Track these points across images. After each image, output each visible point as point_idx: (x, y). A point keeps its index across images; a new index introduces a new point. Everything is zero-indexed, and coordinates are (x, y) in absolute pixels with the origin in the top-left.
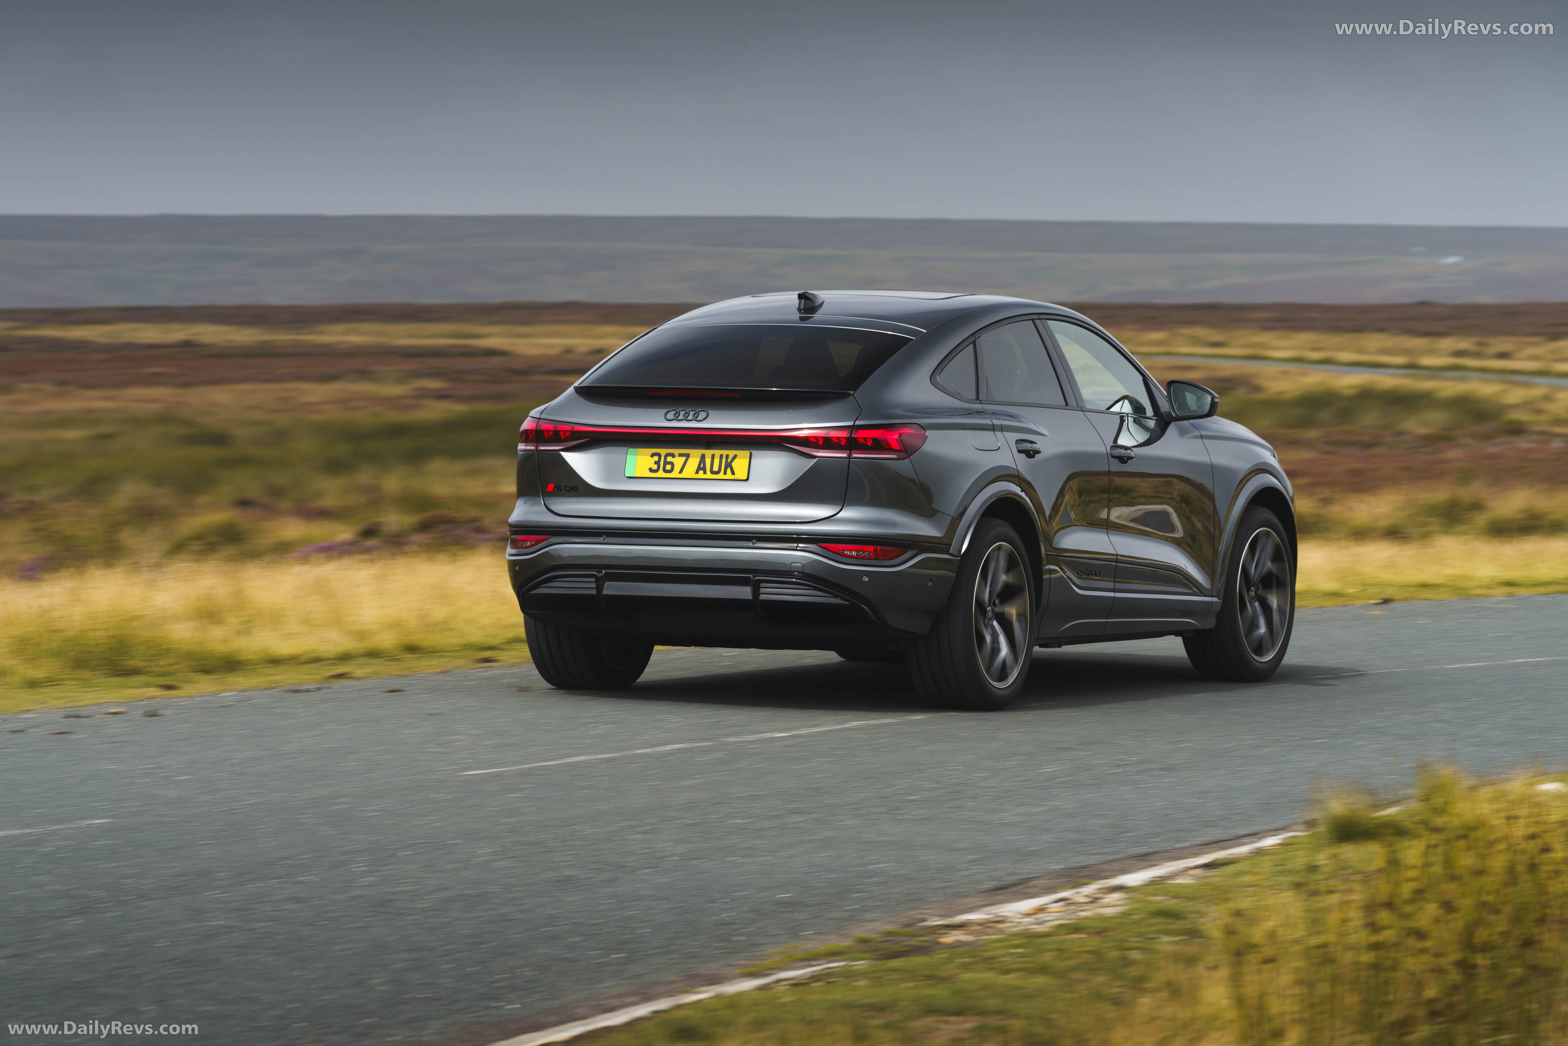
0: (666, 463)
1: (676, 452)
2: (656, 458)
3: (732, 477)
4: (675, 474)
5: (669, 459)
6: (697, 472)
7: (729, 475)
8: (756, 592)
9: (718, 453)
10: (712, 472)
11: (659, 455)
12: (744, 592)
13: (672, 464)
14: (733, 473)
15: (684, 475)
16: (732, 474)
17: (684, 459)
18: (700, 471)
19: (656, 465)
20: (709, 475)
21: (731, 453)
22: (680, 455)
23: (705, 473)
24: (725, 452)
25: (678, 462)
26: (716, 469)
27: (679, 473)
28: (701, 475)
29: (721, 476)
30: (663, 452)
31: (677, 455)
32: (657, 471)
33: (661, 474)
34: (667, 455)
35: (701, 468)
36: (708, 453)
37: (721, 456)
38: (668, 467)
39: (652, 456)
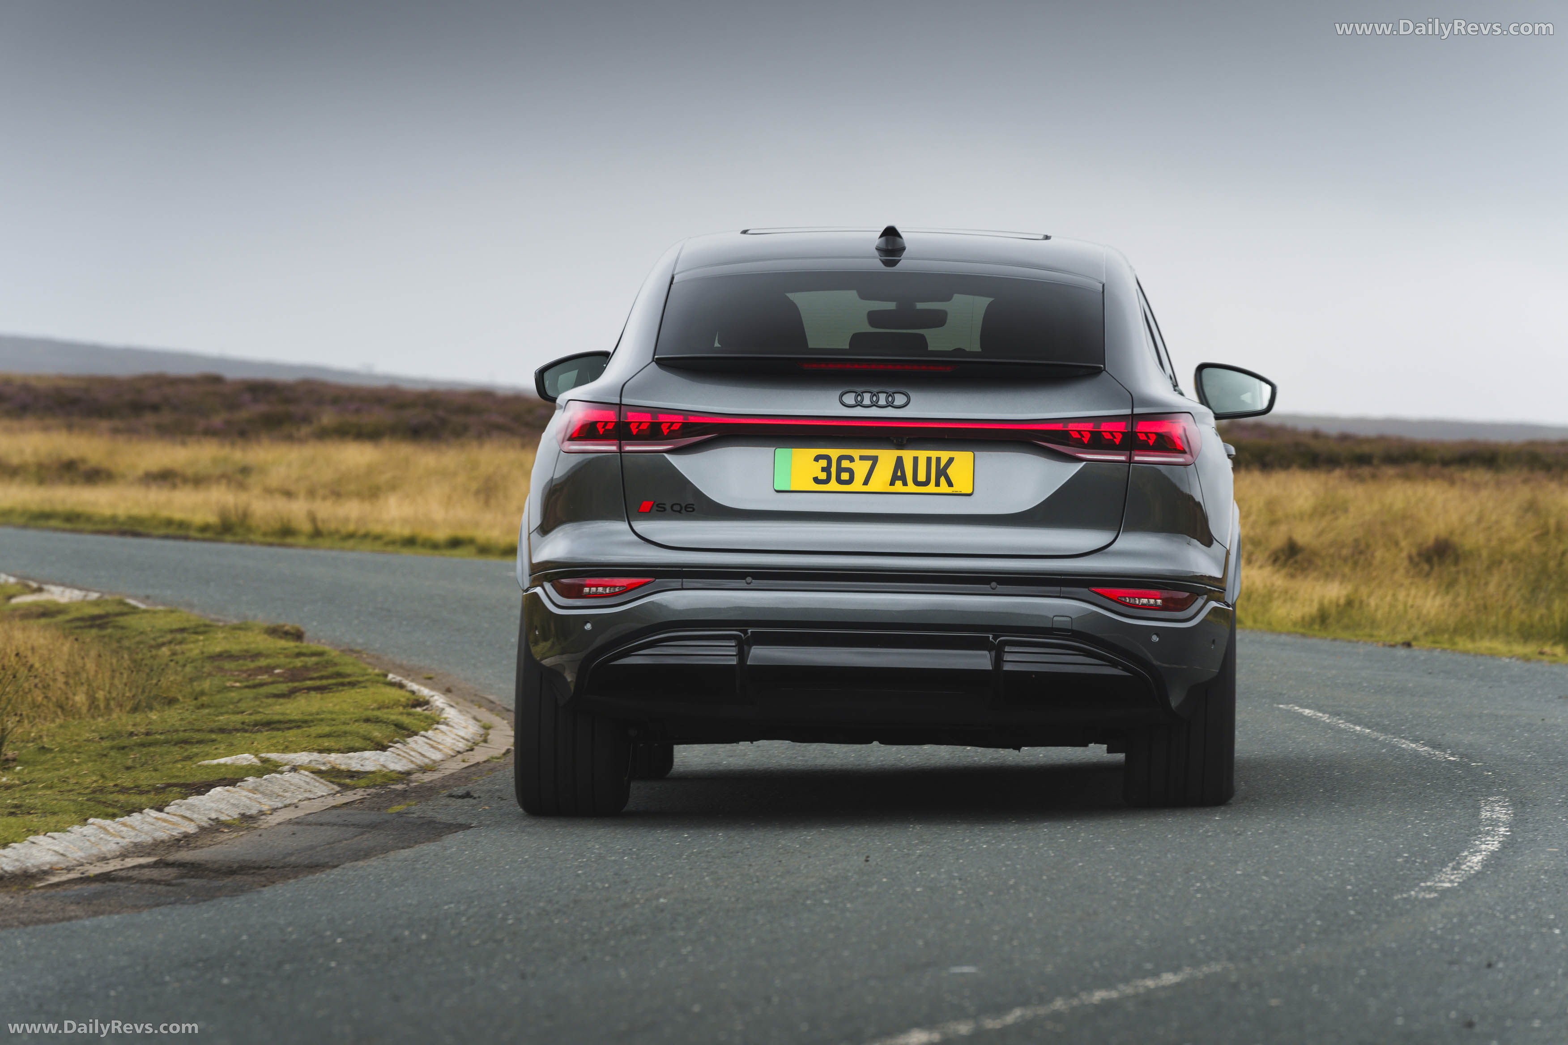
0: (840, 470)
1: (856, 453)
2: (823, 463)
3: (949, 490)
4: (857, 485)
5: (845, 464)
6: (892, 483)
7: (944, 487)
8: (998, 661)
9: (923, 455)
10: (917, 483)
11: (828, 458)
12: (981, 660)
13: (851, 472)
14: (950, 484)
15: (872, 487)
16: (949, 486)
17: (870, 463)
18: (897, 482)
19: (825, 474)
20: (911, 487)
21: (945, 455)
22: (862, 458)
23: (905, 484)
24: (934, 454)
25: (861, 468)
26: (922, 477)
27: (863, 485)
28: (899, 486)
29: (931, 488)
30: (834, 453)
31: (857, 458)
32: (827, 481)
33: (833, 485)
34: (840, 459)
35: (898, 475)
36: (908, 455)
37: (929, 460)
38: (845, 476)
39: (817, 459)
